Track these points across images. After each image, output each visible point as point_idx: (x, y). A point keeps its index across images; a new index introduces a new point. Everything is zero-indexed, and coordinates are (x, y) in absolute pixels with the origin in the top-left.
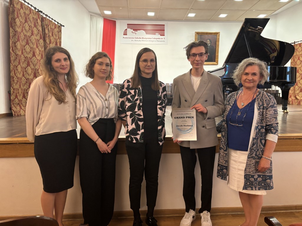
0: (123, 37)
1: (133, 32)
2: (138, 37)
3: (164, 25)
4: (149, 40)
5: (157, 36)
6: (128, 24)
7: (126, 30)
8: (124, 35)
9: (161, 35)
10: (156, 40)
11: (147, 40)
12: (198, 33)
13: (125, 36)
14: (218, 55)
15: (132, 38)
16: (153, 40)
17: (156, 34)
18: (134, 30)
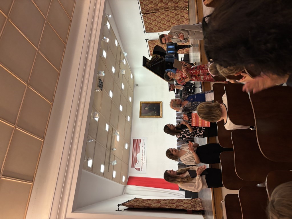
0: (142, 171)
1: (137, 163)
2: (142, 159)
3: (134, 140)
4: (144, 151)
5: (141, 144)
6: (132, 167)
7: (136, 168)
8: (139, 170)
9: (141, 142)
10: (144, 146)
11: (144, 152)
12: (140, 116)
13: (141, 169)
14: (155, 102)
15: (142, 164)
16: (144, 148)
17: (140, 145)
18: (136, 162)
